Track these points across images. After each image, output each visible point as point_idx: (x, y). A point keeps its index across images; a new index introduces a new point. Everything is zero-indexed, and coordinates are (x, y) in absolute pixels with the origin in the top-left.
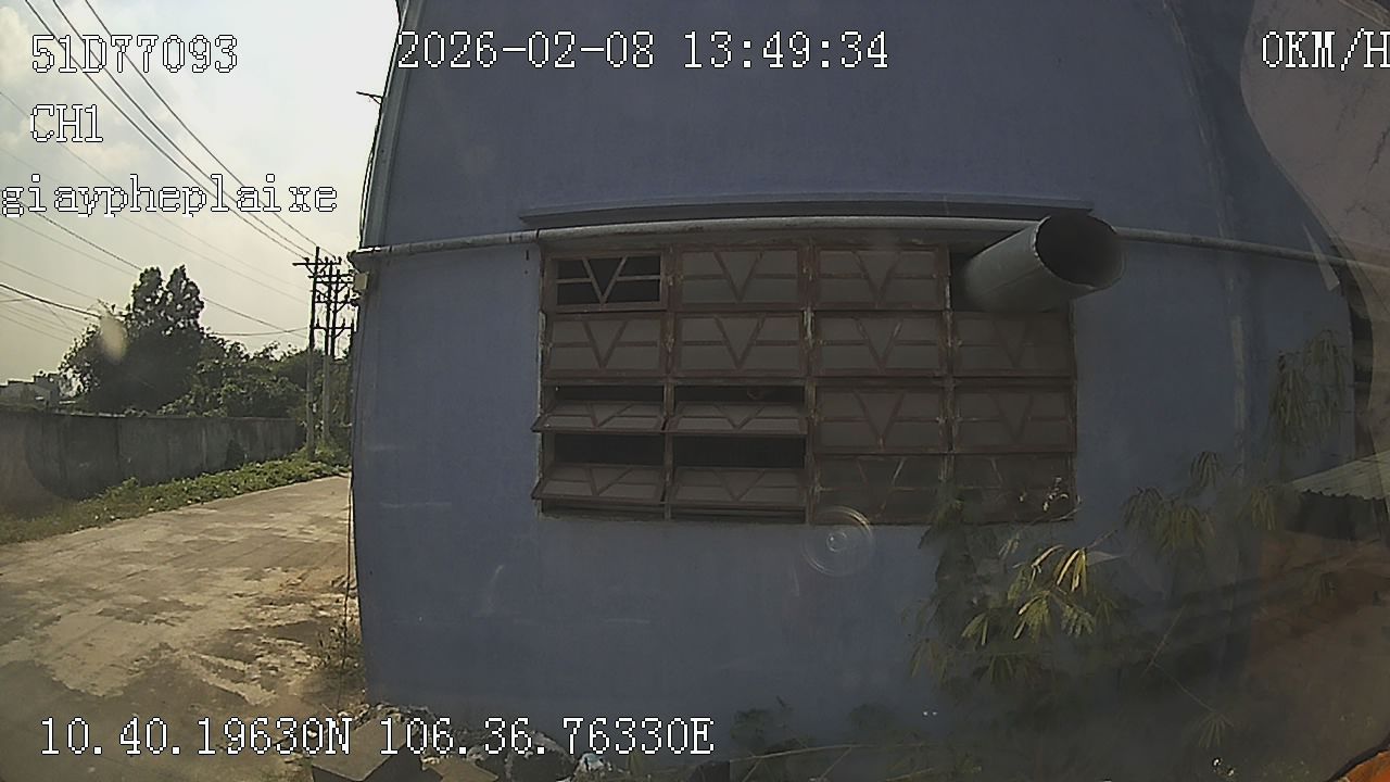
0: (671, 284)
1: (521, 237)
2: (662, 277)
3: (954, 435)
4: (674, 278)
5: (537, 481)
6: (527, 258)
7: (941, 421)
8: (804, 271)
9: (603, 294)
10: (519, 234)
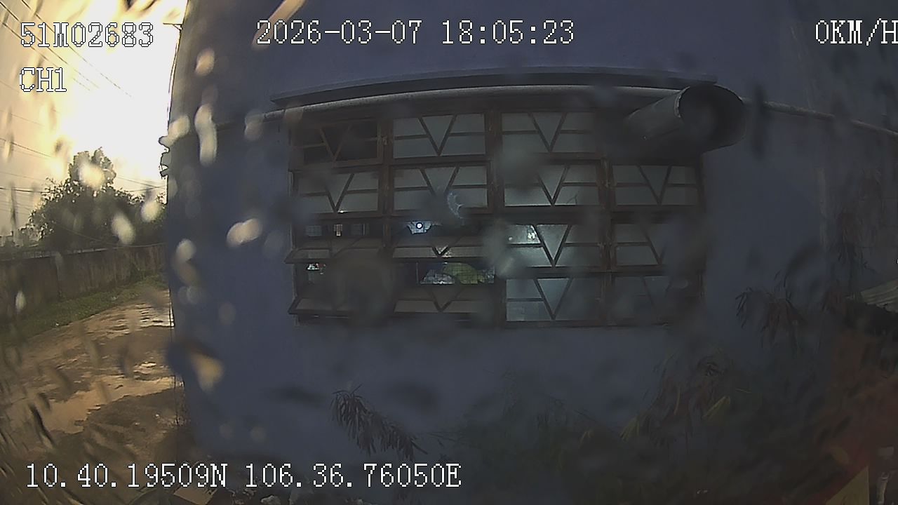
0: (386, 144)
1: (273, 115)
2: (379, 138)
3: (611, 257)
4: (388, 139)
5: (294, 299)
6: (279, 131)
7: (601, 246)
8: (490, 129)
9: (334, 154)
10: (272, 113)
